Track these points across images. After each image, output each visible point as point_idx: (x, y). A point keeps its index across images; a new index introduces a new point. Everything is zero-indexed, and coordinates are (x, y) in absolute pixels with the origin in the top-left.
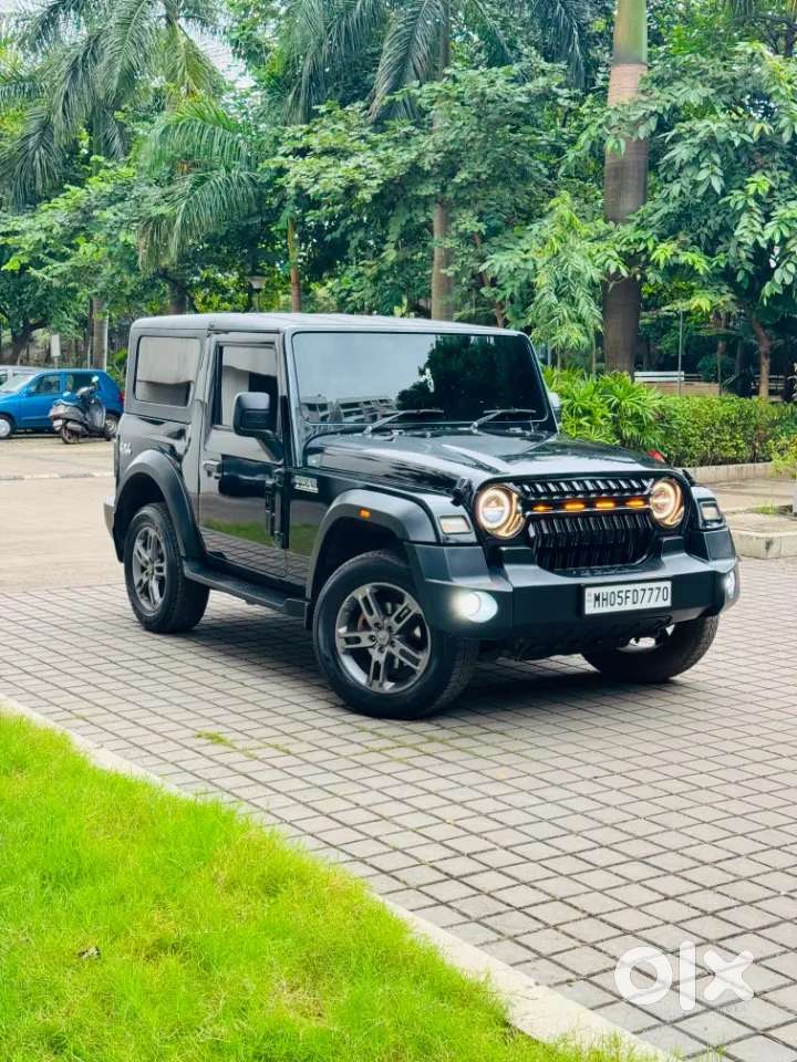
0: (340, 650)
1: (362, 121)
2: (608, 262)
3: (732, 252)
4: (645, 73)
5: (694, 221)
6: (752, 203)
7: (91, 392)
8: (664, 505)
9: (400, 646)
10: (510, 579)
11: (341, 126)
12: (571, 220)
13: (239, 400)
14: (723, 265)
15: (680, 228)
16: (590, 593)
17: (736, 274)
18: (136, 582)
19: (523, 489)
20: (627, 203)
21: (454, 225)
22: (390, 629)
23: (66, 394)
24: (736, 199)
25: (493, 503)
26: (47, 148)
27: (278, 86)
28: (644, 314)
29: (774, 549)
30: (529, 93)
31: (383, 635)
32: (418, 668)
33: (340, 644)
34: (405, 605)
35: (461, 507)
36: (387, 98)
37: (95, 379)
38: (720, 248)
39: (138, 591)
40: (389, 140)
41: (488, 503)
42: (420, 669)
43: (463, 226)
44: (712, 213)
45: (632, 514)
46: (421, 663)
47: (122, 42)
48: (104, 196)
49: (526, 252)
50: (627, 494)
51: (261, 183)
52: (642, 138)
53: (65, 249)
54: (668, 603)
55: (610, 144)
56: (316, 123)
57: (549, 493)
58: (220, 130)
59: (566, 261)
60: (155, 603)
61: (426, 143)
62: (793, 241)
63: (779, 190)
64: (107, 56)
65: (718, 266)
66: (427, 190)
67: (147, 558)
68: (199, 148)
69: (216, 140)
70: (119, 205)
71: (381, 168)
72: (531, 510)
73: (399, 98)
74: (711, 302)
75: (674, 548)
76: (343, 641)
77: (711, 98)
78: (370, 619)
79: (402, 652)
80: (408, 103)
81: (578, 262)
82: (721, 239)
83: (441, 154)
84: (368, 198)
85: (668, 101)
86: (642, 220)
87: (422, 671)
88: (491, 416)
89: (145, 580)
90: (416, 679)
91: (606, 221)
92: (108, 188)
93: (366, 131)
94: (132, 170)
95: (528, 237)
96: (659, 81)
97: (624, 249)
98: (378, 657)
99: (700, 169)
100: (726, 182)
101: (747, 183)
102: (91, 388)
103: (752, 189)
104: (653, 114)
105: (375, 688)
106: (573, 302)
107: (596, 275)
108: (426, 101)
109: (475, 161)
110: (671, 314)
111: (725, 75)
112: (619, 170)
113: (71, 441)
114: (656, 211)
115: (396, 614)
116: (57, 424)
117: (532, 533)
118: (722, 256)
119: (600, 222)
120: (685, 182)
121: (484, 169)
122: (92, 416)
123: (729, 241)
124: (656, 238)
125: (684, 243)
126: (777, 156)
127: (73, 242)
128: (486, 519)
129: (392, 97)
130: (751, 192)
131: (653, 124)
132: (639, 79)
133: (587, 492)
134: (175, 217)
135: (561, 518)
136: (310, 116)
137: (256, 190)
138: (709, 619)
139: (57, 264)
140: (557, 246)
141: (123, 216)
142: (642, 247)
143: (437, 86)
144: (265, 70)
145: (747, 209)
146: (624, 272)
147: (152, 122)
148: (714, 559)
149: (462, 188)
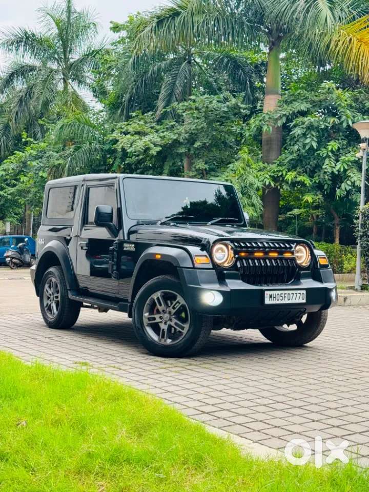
0: (145, 324)
1: (152, 120)
2: (265, 180)
3: (322, 176)
4: (280, 99)
5: (304, 163)
6: (330, 154)
7: (24, 245)
8: (301, 257)
9: (175, 321)
10: (229, 286)
11: (142, 122)
12: (248, 160)
13: (97, 208)
14: (317, 182)
15: (297, 166)
16: (267, 294)
17: (324, 186)
18: (45, 305)
19: (234, 245)
20: (273, 155)
21: (194, 165)
22: (170, 313)
23: (12, 246)
24: (323, 152)
25: (220, 251)
26: (7, 137)
27: (114, 107)
28: (279, 216)
29: (348, 301)
30: (228, 107)
31: (166, 316)
32: (184, 331)
33: (146, 321)
34: (177, 301)
35: (205, 252)
36: (163, 110)
37: (26, 239)
38: (316, 174)
39: (46, 309)
40: (164, 129)
41: (217, 250)
42: (185, 332)
43: (198, 166)
44: (312, 159)
45: (286, 259)
46: (185, 329)
47: (43, 89)
48: (33, 156)
49: (227, 177)
50: (283, 250)
51: (105, 150)
52: (279, 125)
53: (14, 181)
54: (304, 301)
55: (265, 128)
56: (131, 121)
57: (247, 247)
58: (87, 127)
59: (246, 178)
60: (54, 314)
61: (181, 129)
62: (349, 171)
63: (342, 149)
64: (36, 95)
65: (315, 182)
66: (182, 150)
67: (51, 293)
68: (77, 135)
69: (85, 132)
70: (40, 160)
71: (161, 140)
72: (238, 254)
73: (168, 110)
74: (313, 198)
75: (306, 276)
76: (147, 320)
77: (311, 109)
78: (160, 308)
79: (176, 324)
80: (173, 112)
81: (251, 179)
82: (316, 170)
83: (188, 134)
84: (155, 153)
85: (291, 110)
86: (280, 163)
87: (186, 333)
88: (217, 220)
89: (49, 303)
90: (183, 337)
91: (264, 163)
92: (35, 153)
93: (154, 125)
94: (46, 144)
95: (228, 170)
96: (286, 102)
97: (272, 174)
98: (163, 327)
99: (306, 138)
100: (319, 145)
101: (328, 145)
102: (24, 243)
103: (330, 148)
104: (285, 115)
105: (163, 342)
106: (250, 197)
107: (260, 185)
108: (181, 111)
109: (203, 137)
110: (291, 216)
111: (316, 99)
112: (269, 141)
113: (14, 268)
114: (286, 158)
115: (173, 305)
116: (8, 260)
117: (239, 265)
118: (317, 178)
119: (261, 163)
120: (300, 144)
121: (208, 141)
122: (24, 256)
123: (320, 171)
124: (286, 170)
125: (299, 172)
126: (341, 134)
127: (18, 177)
128: (216, 258)
129: (165, 110)
130: (330, 149)
131: (284, 120)
132: (277, 101)
133: (264, 247)
134: (65, 165)
135: (253, 259)
136: (128, 118)
137: (103, 153)
138: (323, 311)
139: (10, 189)
140: (242, 172)
141: (42, 165)
142: (280, 174)
143: (186, 104)
144: (108, 100)
145: (328, 156)
146: (272, 184)
147: (55, 123)
148: (326, 282)
149: (198, 149)
